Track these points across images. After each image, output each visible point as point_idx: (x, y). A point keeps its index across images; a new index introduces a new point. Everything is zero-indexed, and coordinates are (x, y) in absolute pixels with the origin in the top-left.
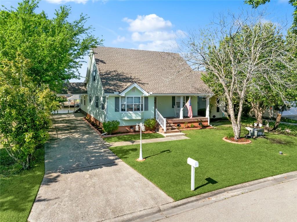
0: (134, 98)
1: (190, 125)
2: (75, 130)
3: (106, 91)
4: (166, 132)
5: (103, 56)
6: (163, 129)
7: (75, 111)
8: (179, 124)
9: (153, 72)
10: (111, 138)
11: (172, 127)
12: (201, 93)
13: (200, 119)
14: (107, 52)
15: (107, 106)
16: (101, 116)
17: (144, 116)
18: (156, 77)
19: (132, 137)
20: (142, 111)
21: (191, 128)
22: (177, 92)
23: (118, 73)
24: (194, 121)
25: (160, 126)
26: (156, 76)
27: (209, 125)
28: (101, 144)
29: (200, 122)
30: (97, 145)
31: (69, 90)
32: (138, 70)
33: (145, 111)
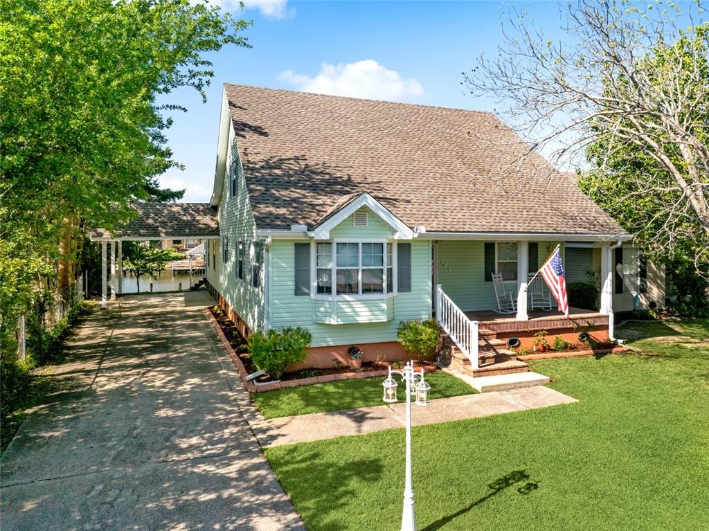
0: (360, 246)
1: (551, 340)
2: (164, 355)
3: (264, 222)
4: (479, 372)
5: (260, 113)
6: (466, 361)
7: (193, 285)
8: (513, 338)
9: (422, 163)
10: (276, 393)
11: (495, 350)
12: (587, 231)
13: (582, 318)
14: (273, 104)
15: (267, 276)
16: (251, 308)
17: (396, 310)
18: (433, 178)
19: (357, 395)
20: (391, 295)
21: (554, 351)
22: (509, 228)
23: (307, 166)
24: (565, 326)
25: (453, 347)
26: (431, 175)
27: (612, 339)
28: (236, 424)
29: (584, 332)
30: (217, 435)
31: (164, 224)
32: (373, 155)
33: (400, 293)
